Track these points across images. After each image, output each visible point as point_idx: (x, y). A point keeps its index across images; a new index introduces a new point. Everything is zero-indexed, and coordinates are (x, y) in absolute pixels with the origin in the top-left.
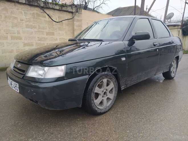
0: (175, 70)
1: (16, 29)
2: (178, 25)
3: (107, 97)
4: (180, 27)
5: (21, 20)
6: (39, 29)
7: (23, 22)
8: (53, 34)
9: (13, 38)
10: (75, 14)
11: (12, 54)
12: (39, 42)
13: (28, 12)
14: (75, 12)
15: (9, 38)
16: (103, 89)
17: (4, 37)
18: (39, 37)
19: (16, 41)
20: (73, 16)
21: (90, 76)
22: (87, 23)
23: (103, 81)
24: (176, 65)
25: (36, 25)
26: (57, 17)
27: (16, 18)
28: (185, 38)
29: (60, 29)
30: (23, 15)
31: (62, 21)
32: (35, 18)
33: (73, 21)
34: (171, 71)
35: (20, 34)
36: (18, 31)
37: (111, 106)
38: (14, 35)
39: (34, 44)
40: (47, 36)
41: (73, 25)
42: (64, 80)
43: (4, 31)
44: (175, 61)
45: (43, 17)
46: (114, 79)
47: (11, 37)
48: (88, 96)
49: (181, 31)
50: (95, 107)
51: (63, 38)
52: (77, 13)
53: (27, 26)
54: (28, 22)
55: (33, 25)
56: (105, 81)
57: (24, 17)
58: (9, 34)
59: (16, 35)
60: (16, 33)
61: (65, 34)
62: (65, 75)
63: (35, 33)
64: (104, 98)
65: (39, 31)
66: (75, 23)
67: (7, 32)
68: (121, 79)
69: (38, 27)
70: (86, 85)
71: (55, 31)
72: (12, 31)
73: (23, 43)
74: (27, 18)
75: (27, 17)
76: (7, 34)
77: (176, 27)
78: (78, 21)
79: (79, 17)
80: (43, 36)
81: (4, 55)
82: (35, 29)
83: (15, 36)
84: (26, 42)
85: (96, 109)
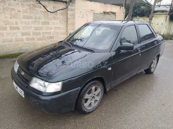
0: (155, 66)
1: (13, 20)
2: (166, 11)
3: (94, 100)
4: (168, 13)
5: (18, 11)
6: (35, 19)
7: (21, 13)
8: (48, 23)
9: (11, 28)
10: (69, 4)
11: (12, 43)
12: (36, 31)
13: (25, 3)
14: (69, 2)
15: (8, 28)
16: (92, 94)
17: (3, 28)
18: (35, 26)
19: (14, 31)
20: (67, 5)
21: (81, 88)
22: (80, 12)
23: (92, 89)
24: (156, 61)
25: (32, 15)
26: (52, 7)
27: (13, 9)
28: (171, 23)
29: (55, 18)
30: (20, 6)
31: (56, 11)
32: (32, 9)
33: (67, 11)
34: (151, 67)
35: (18, 25)
36: (16, 22)
37: (97, 106)
38: (13, 25)
39: (31, 33)
40: (43, 26)
41: (67, 14)
42: (61, 93)
43: (3, 23)
44: (156, 58)
45: (39, 8)
46: (101, 85)
47: (10, 28)
48: (79, 102)
49: (168, 17)
50: (85, 109)
51: (57, 27)
52: (71, 3)
53: (24, 17)
54: (25, 13)
55: (30, 15)
56: (93, 88)
57: (21, 8)
58: (8, 25)
59: (15, 25)
60: (15, 24)
61: (59, 23)
62: (62, 89)
63: (32, 24)
64: (92, 101)
65: (35, 21)
66: (68, 12)
67: (6, 23)
68: (107, 84)
69: (34, 17)
70: (78, 95)
71: (50, 20)
72: (11, 22)
73: (21, 32)
74: (23, 10)
75: (24, 8)
76: (6, 24)
77: (164, 13)
78: (72, 10)
79: (72, 6)
80: (39, 26)
81: (4, 44)
82: (32, 19)
83: (13, 27)
84: (24, 31)
85: (86, 110)
